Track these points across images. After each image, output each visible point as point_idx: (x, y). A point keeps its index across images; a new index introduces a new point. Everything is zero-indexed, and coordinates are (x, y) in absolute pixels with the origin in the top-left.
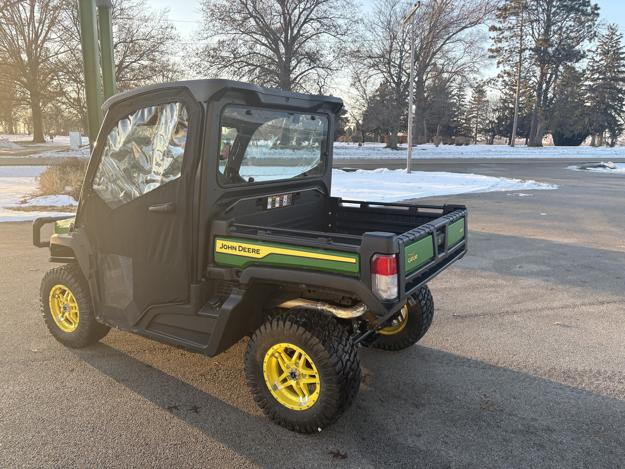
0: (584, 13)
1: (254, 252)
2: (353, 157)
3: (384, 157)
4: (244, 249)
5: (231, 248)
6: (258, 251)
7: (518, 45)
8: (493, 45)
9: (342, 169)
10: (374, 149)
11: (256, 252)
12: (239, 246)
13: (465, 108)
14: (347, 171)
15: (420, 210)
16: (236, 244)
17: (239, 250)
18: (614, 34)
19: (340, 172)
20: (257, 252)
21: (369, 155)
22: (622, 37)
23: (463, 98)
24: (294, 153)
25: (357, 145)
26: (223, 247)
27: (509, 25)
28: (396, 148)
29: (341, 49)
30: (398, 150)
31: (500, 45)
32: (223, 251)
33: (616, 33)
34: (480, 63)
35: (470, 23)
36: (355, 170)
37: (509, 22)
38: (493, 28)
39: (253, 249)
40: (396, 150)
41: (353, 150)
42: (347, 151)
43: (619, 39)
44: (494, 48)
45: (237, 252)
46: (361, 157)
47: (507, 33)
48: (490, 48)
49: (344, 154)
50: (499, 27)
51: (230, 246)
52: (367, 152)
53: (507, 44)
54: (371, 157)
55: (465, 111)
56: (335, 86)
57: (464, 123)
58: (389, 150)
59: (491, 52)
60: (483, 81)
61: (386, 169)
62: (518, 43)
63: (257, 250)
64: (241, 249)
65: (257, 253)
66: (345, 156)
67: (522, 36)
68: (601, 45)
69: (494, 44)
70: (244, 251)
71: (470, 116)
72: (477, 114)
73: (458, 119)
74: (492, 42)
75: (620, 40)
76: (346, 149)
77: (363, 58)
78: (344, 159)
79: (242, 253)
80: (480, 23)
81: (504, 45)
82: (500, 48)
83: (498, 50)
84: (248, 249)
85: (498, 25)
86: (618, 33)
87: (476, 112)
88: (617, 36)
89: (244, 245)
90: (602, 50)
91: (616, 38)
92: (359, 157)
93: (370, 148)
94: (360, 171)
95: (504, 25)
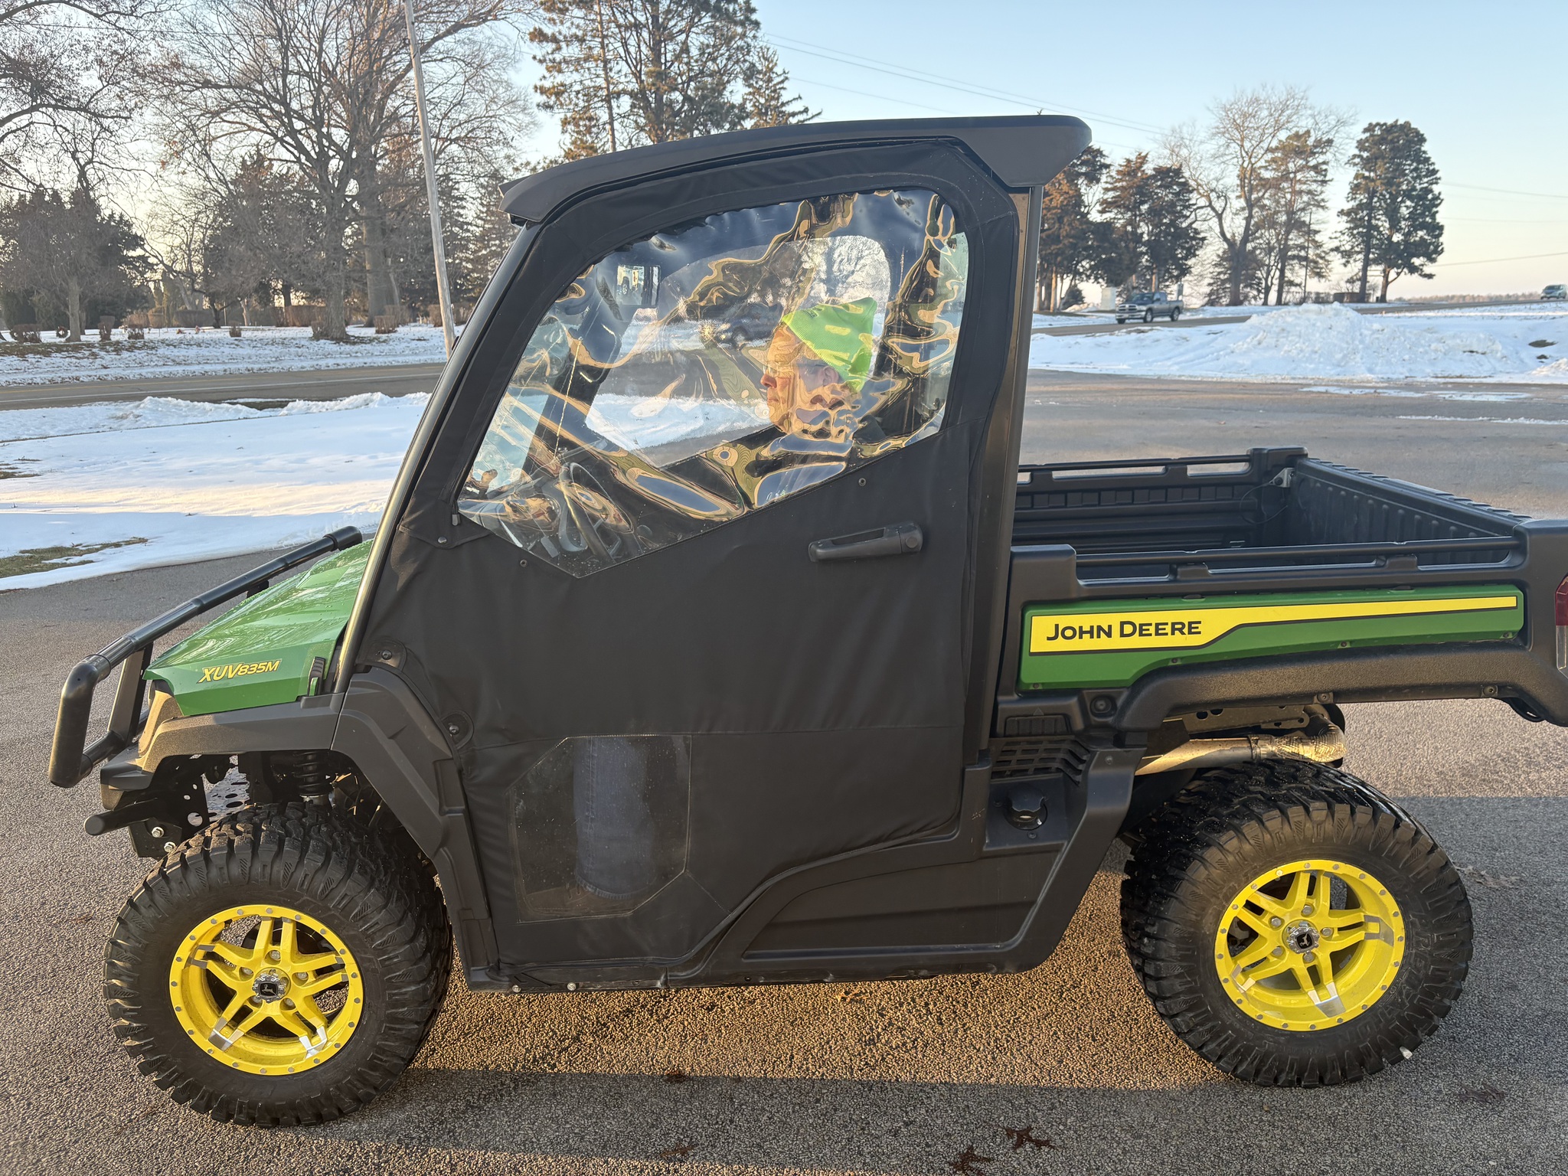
0: (730, 18)
1: (1181, 631)
2: (233, 367)
3: (323, 363)
4: (1142, 630)
5: (1091, 632)
6: (1192, 628)
7: (601, 82)
8: (544, 77)
9: (242, 404)
10: (283, 343)
11: (1186, 630)
12: (1122, 624)
13: (468, 231)
14: (260, 407)
15: (1192, 470)
16: (1111, 619)
17: (1122, 635)
18: (771, 70)
19: (240, 411)
20: (1190, 628)
21: (277, 359)
22: (787, 78)
23: (458, 207)
24: (26, 364)
25: (224, 333)
26: (1058, 633)
27: (574, 30)
28: (346, 339)
29: (123, 57)
30: (354, 343)
31: (560, 78)
32: (1061, 645)
33: (775, 70)
34: (507, 119)
35: (471, 16)
36: (282, 405)
37: (572, 23)
38: (538, 36)
39: (1173, 624)
40: (347, 343)
41: (222, 349)
42: (204, 351)
43: (782, 82)
44: (547, 84)
45: (1116, 642)
46: (256, 367)
47: (573, 51)
48: (539, 84)
49: (200, 359)
50: (553, 34)
51: (1086, 628)
52: (267, 352)
53: (576, 76)
54: (286, 365)
55: (468, 240)
56: (134, 164)
57: (473, 271)
58: (327, 345)
59: (542, 93)
60: (532, 165)
61: (378, 396)
62: (598, 76)
63: (1190, 623)
64: (1128, 629)
65: (1190, 633)
66: (207, 368)
67: (606, 62)
68: (750, 93)
69: (547, 75)
70: (1141, 634)
71: (484, 252)
72: (499, 246)
73: (454, 259)
74: (542, 70)
75: (785, 85)
76: (199, 345)
77: (185, 87)
78: (204, 374)
79: (1136, 642)
80: (496, 18)
81: (569, 77)
82: (562, 85)
83: (558, 92)
84: (1157, 625)
85: (548, 30)
86: (778, 70)
87: (497, 242)
88: (778, 76)
89: (1139, 618)
90: (754, 105)
91: (777, 80)
92: (250, 366)
93: (273, 342)
94: (299, 404)
95: (564, 30)
